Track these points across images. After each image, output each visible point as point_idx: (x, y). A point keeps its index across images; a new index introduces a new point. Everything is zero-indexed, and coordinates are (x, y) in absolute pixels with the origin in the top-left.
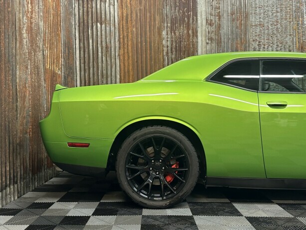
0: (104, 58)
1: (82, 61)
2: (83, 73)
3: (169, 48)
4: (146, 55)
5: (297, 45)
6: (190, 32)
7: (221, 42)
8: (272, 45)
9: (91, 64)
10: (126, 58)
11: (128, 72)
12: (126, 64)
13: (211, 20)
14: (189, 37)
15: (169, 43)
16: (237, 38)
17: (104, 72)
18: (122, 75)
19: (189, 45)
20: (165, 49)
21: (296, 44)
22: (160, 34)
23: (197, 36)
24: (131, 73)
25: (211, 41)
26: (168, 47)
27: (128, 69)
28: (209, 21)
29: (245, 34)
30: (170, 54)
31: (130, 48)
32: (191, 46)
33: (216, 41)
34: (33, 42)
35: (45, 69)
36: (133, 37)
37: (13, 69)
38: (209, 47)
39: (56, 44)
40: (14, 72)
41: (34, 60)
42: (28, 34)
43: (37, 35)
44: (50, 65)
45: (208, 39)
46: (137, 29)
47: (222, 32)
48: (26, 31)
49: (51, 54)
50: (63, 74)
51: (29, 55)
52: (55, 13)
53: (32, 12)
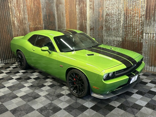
0: (62, 17)
4: (72, 15)
6: (84, 5)
9: (59, 19)
10: (67, 17)
15: (78, 11)
16: (100, 7)
17: (62, 22)
20: (77, 13)
22: (76, 7)
23: (86, 7)
27: (68, 21)
29: (103, 5)
30: (79, 15)
32: (85, 11)
33: (93, 9)
34: (21, 23)
35: (29, 28)
36: (69, 9)
37: (10, 33)
38: (90, 11)
39: (38, 18)
40: (11, 33)
41: (22, 27)
42: (18, 22)
43: (23, 21)
44: (33, 26)
45: (90, 8)
46: (69, 5)
47: (95, 4)
48: (17, 21)
49: (34, 22)
50: (43, 26)
51: (19, 27)
52: (36, 9)
53: (19, 15)
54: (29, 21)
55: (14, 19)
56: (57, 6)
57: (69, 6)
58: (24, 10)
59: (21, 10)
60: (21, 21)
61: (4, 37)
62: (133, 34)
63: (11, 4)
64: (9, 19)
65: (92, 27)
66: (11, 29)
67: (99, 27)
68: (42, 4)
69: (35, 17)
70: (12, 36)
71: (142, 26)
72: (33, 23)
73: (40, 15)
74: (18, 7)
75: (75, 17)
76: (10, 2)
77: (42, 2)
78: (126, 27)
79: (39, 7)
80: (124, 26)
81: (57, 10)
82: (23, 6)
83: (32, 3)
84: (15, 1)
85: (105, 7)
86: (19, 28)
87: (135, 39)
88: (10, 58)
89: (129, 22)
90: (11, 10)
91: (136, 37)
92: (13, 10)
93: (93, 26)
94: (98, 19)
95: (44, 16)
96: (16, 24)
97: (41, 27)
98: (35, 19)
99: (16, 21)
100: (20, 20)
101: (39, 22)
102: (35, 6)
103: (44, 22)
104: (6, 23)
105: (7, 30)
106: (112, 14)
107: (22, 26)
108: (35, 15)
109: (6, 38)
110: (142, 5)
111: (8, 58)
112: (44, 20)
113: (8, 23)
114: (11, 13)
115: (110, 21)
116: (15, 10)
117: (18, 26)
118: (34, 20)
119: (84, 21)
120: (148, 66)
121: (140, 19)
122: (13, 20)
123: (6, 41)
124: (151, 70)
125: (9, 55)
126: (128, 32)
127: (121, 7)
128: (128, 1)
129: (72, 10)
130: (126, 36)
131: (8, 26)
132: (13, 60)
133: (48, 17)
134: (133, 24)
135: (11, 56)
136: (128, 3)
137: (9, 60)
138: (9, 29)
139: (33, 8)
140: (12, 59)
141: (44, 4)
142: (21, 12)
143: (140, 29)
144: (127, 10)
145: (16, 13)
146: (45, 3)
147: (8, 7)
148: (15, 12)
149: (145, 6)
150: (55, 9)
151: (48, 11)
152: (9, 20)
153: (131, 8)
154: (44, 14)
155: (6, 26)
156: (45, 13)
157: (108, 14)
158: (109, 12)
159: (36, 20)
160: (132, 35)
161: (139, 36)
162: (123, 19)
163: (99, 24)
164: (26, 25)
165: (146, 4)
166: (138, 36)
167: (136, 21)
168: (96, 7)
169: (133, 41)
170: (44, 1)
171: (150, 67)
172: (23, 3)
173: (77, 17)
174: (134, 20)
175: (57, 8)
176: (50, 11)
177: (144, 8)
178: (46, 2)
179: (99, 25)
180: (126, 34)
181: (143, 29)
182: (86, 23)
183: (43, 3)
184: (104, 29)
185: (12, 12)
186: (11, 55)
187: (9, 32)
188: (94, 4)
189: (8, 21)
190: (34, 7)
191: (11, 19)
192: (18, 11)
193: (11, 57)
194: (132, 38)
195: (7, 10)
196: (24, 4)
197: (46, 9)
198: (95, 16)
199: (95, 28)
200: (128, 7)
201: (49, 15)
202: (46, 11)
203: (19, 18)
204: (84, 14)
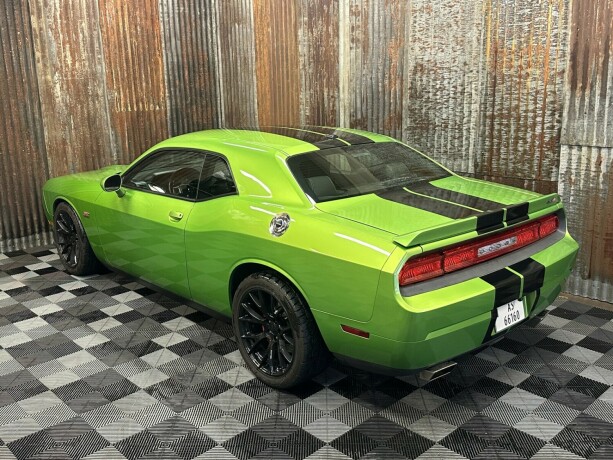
0: (243, 74)
3: (306, 58)
4: (283, 68)
6: (330, 29)
7: (368, 47)
9: (232, 82)
10: (263, 74)
12: (263, 84)
13: (357, 6)
14: (329, 38)
15: (305, 50)
16: (391, 37)
17: (244, 94)
19: (329, 51)
20: (302, 59)
22: (296, 36)
23: (338, 36)
24: (268, 96)
25: (356, 43)
26: (304, 55)
27: (265, 90)
28: (353, 9)
29: (403, 29)
30: (307, 67)
31: (266, 58)
32: (332, 54)
33: (362, 43)
34: (78, 95)
35: (112, 115)
36: (269, 41)
37: (36, 133)
38: (353, 54)
39: (146, 76)
40: (39, 135)
41: (82, 112)
42: (67, 89)
43: (86, 85)
44: (126, 107)
45: (352, 41)
46: (272, 29)
47: (370, 26)
48: (61, 88)
49: (130, 93)
50: (168, 108)
51: (71, 110)
52: (140, 39)
53: (73, 64)
54: (110, 88)
55: (53, 77)
56: (225, 31)
57: (270, 30)
58: (92, 45)
59: (82, 44)
60: (81, 87)
61: (8, 150)
62: (520, 149)
63: (39, 17)
64: (32, 79)
65: (359, 117)
66: (37, 116)
67: (387, 117)
68: (166, 19)
69: (134, 73)
70: (40, 145)
71: (557, 116)
72: (125, 96)
73: (157, 63)
74: (68, 32)
75: (292, 76)
76: (39, 10)
77: (166, 15)
78: (493, 117)
79: (153, 33)
80: (485, 115)
81: (225, 47)
82: (90, 28)
83: (123, 16)
84: (59, 9)
85: (410, 39)
86: (69, 114)
87: (526, 167)
88: (33, 233)
89: (503, 98)
90: (41, 41)
91: (531, 161)
92: (50, 42)
93: (364, 112)
94: (384, 86)
95: (173, 68)
96: (57, 100)
97: (160, 111)
98: (135, 79)
99: (58, 86)
100: (73, 81)
101: (153, 91)
102: (136, 30)
103: (170, 92)
104: (19, 94)
105: (23, 119)
106: (439, 65)
107: (82, 108)
108: (135, 63)
109: (16, 153)
110: (555, 31)
111: (22, 233)
112: (172, 84)
113: (27, 94)
114: (38, 55)
115: (431, 95)
116: (54, 44)
117: (66, 105)
118: (130, 81)
119: (329, 92)
120: (578, 278)
121: (550, 88)
122: (46, 82)
123: (17, 164)
124: (590, 292)
125: (28, 220)
126: (500, 138)
127: (474, 39)
128: (503, 16)
129: (282, 46)
130: (492, 154)
131: (25, 106)
132: (41, 238)
133: (186, 73)
134: (521, 108)
135: (36, 226)
136: (503, 23)
137: (27, 241)
138: (30, 117)
139: (128, 37)
140: (37, 236)
141: (171, 21)
142: (78, 50)
143: (548, 128)
144: (496, 52)
145: (59, 53)
146: (176, 16)
147: (27, 30)
148: (54, 50)
149: (569, 38)
150: (215, 41)
151: (189, 48)
152: (32, 81)
153: (515, 42)
154: (173, 62)
155: (17, 104)
156: (177, 56)
157: (421, 66)
158: (426, 58)
159: (141, 83)
160: (516, 150)
161: (543, 156)
162: (480, 87)
163: (387, 104)
164: (99, 102)
165: (572, 28)
166: (537, 154)
167: (530, 97)
168: (376, 35)
169: (519, 174)
170: (171, 11)
171: (587, 283)
172: (89, 16)
173: (301, 75)
174: (525, 91)
175: (224, 37)
176: (195, 50)
177: (564, 45)
178: (179, 13)
179: (387, 108)
180: (492, 145)
181: (560, 130)
182: (334, 98)
183: (169, 16)
184: (404, 127)
185: (43, 51)
186: (35, 218)
187: (28, 127)
188: (366, 24)
189: (26, 86)
190: (131, 33)
191: (41, 79)
192: (68, 46)
193: (37, 230)
194: (514, 163)
195: (25, 41)
196: (93, 20)
197: (179, 42)
198: (371, 72)
199: (369, 121)
200: (503, 41)
201: (191, 63)
202: (179, 50)
203: (73, 76)
204: (327, 62)
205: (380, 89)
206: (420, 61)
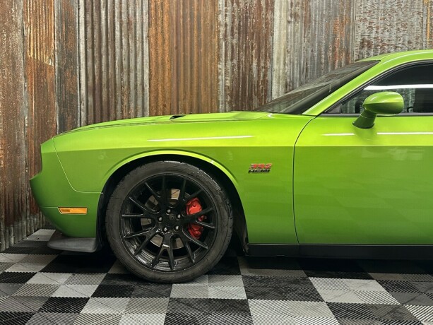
0: (124, 41)
1: (89, 44)
2: (90, 63)
3: (228, 28)
4: (192, 37)
5: (428, 29)
6: (263, 3)
7: (310, 21)
8: (389, 28)
9: (104, 49)
10: (160, 42)
11: (163, 63)
12: (160, 51)
14: (261, 11)
15: (228, 20)
16: (336, 16)
17: (125, 63)
18: (153, 68)
19: (260, 23)
20: (222, 29)
21: (426, 28)
22: (214, 5)
23: (273, 10)
24: (167, 66)
25: (295, 18)
26: (226, 25)
27: (163, 60)
29: (349, 10)
30: (229, 38)
31: (166, 25)
32: (264, 26)
33: (302, 19)
36: (171, 7)
38: (291, 27)
44: (34, 52)
45: (290, 16)
47: (312, 4)
50: (56, 65)
69: (39, 8)
75: (206, 45)
85: (357, 19)
106: (385, 42)
119: (259, 63)
129: (192, 14)
133: (64, 27)
157: (368, 41)
158: (373, 35)
173: (219, 45)
182: (266, 69)
198: (313, 45)
201: (66, 17)
204: (259, 33)
205: (323, 61)
206: (366, 38)
